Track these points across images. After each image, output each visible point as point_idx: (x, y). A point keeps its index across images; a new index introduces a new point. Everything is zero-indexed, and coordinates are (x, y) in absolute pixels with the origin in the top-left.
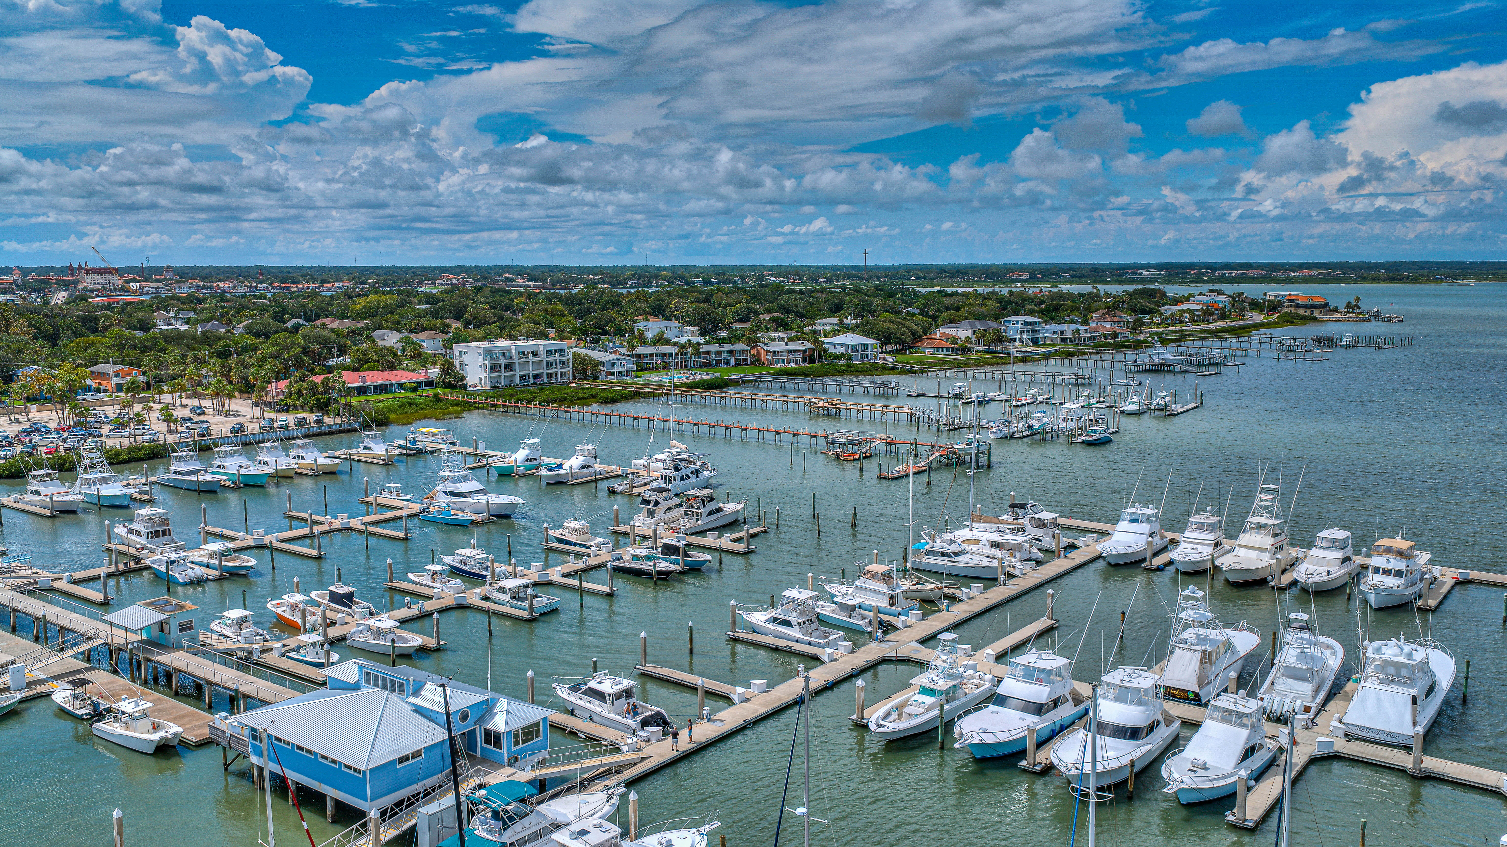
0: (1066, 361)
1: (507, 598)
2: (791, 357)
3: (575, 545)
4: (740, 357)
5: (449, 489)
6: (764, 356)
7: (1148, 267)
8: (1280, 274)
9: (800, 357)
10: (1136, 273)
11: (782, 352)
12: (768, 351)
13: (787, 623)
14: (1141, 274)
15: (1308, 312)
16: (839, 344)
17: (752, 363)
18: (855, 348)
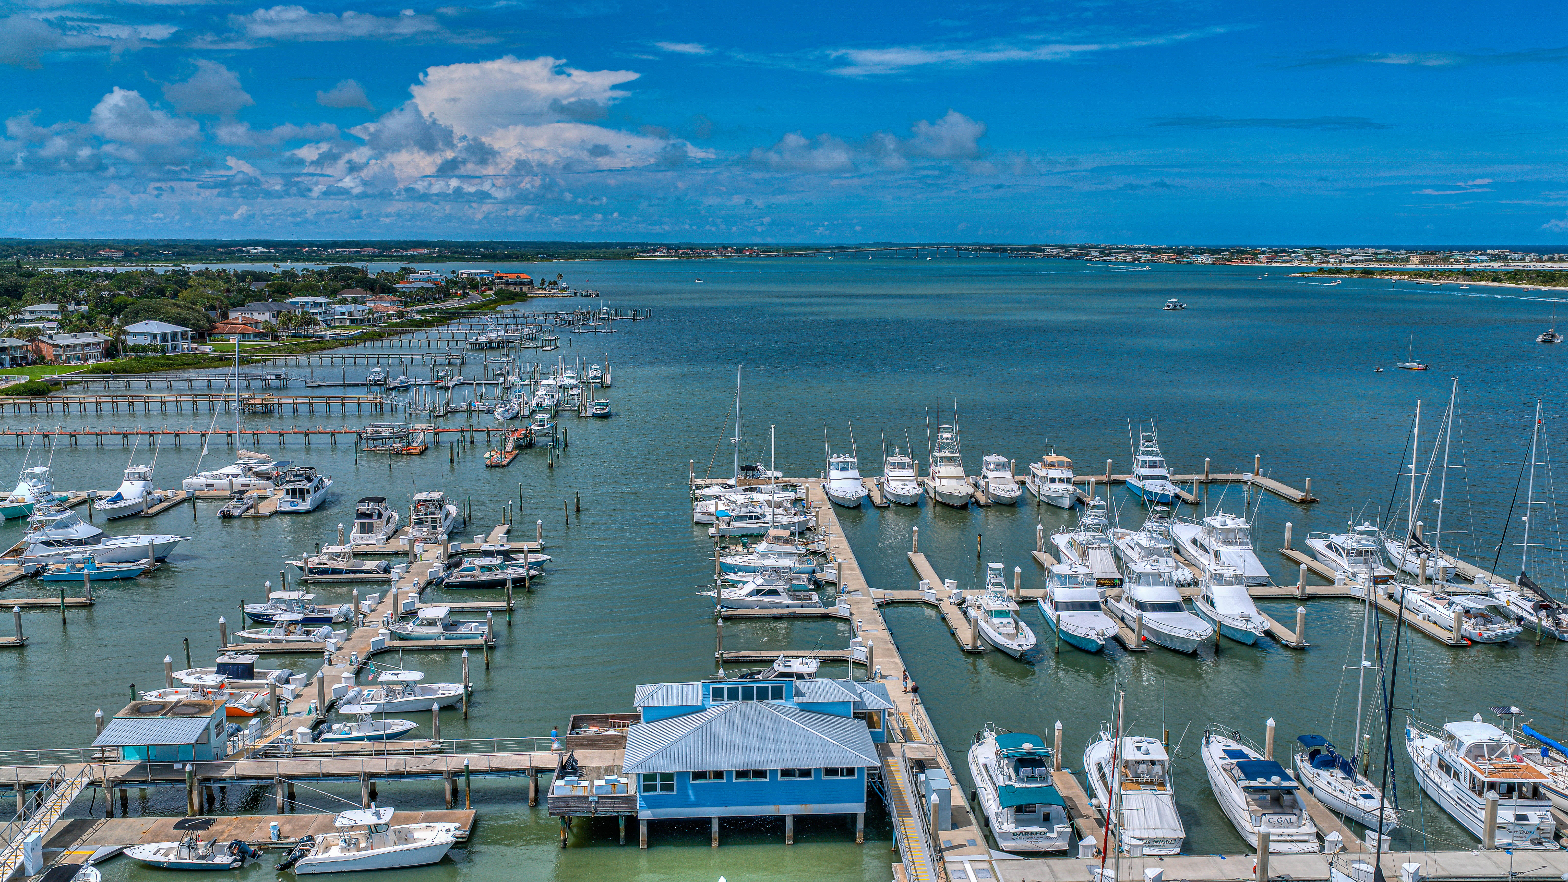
0: (377, 344)
1: (438, 629)
2: (88, 351)
3: (348, 572)
4: (18, 354)
5: (52, 538)
6: (48, 353)
7: (255, 244)
8: (393, 252)
9: (98, 351)
10: (242, 252)
11: (75, 346)
12: (56, 346)
13: (774, 592)
14: (248, 252)
15: (518, 290)
16: (140, 334)
17: (35, 363)
18: (164, 337)
